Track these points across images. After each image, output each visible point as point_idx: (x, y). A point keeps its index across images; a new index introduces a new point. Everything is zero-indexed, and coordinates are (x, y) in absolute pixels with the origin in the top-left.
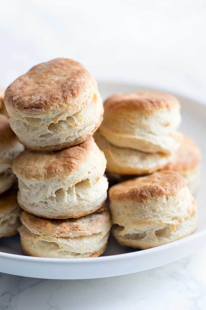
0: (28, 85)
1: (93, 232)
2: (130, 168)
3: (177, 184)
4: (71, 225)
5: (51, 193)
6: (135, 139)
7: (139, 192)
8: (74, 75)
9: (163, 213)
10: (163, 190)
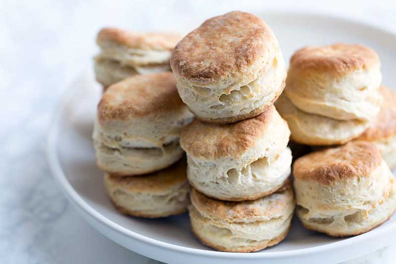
0: (198, 47)
1: (272, 217)
2: (318, 138)
3: (370, 162)
4: (245, 208)
5: (223, 173)
6: (325, 106)
7: (325, 172)
8: (251, 36)
9: (353, 197)
10: (354, 170)
